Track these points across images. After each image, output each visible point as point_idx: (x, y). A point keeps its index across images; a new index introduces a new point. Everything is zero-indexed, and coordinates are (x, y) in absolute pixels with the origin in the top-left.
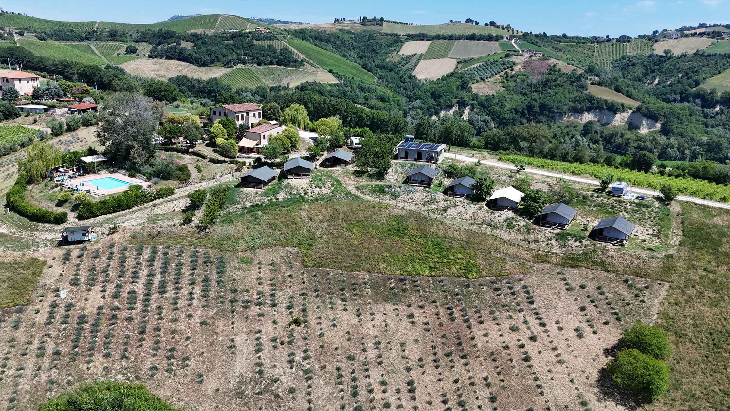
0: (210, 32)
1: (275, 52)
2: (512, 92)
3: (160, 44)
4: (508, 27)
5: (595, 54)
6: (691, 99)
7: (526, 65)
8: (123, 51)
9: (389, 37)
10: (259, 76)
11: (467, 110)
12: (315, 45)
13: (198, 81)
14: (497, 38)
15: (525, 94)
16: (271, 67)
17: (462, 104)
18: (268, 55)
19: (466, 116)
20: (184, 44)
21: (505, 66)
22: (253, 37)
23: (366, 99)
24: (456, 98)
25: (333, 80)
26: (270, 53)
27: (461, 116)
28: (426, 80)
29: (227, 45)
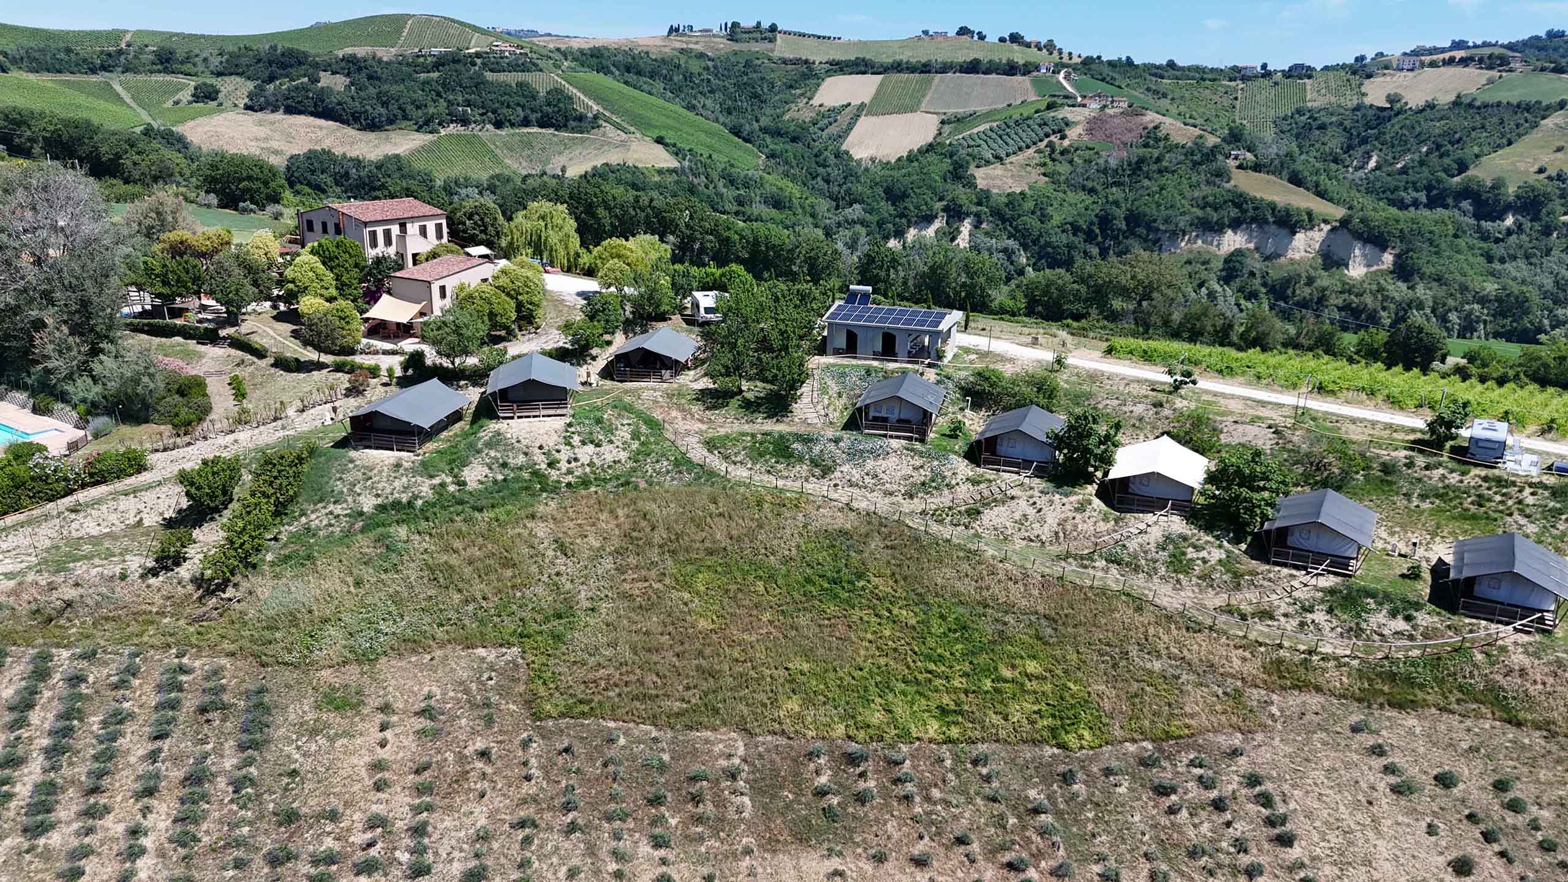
0: (386, 54)
1: (534, 98)
2: (1064, 187)
3: (271, 79)
4: (1050, 46)
5: (1238, 104)
6: (1450, 201)
7: (1093, 125)
8: (186, 95)
9: (789, 67)
10: (498, 151)
11: (966, 227)
12: (626, 83)
13: (358, 163)
14: (1027, 69)
15: (1092, 191)
16: (526, 130)
17: (955, 214)
18: (518, 105)
19: (963, 240)
20: (326, 80)
21: (1047, 129)
22: (483, 64)
23: (741, 203)
24: (941, 199)
25: (664, 159)
26: (523, 101)
27: (953, 239)
28: (873, 160)
29: (427, 82)
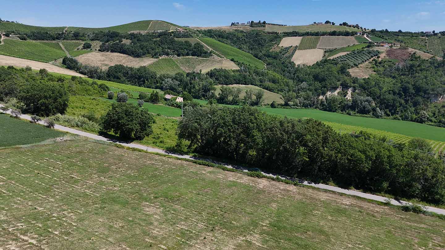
0: (143, 32)
1: (190, 46)
3: (107, 42)
4: (357, 26)
7: (389, 53)
8: (81, 47)
9: (270, 35)
10: (178, 64)
11: (350, 92)
12: (219, 41)
13: (131, 69)
14: (353, 34)
15: (394, 77)
16: (187, 57)
17: (345, 86)
18: (185, 48)
19: (349, 96)
20: (124, 41)
21: (371, 55)
22: (174, 35)
24: (339, 81)
25: (235, 67)
26: (187, 47)
27: (345, 96)
28: (304, 65)
29: (156, 41)
